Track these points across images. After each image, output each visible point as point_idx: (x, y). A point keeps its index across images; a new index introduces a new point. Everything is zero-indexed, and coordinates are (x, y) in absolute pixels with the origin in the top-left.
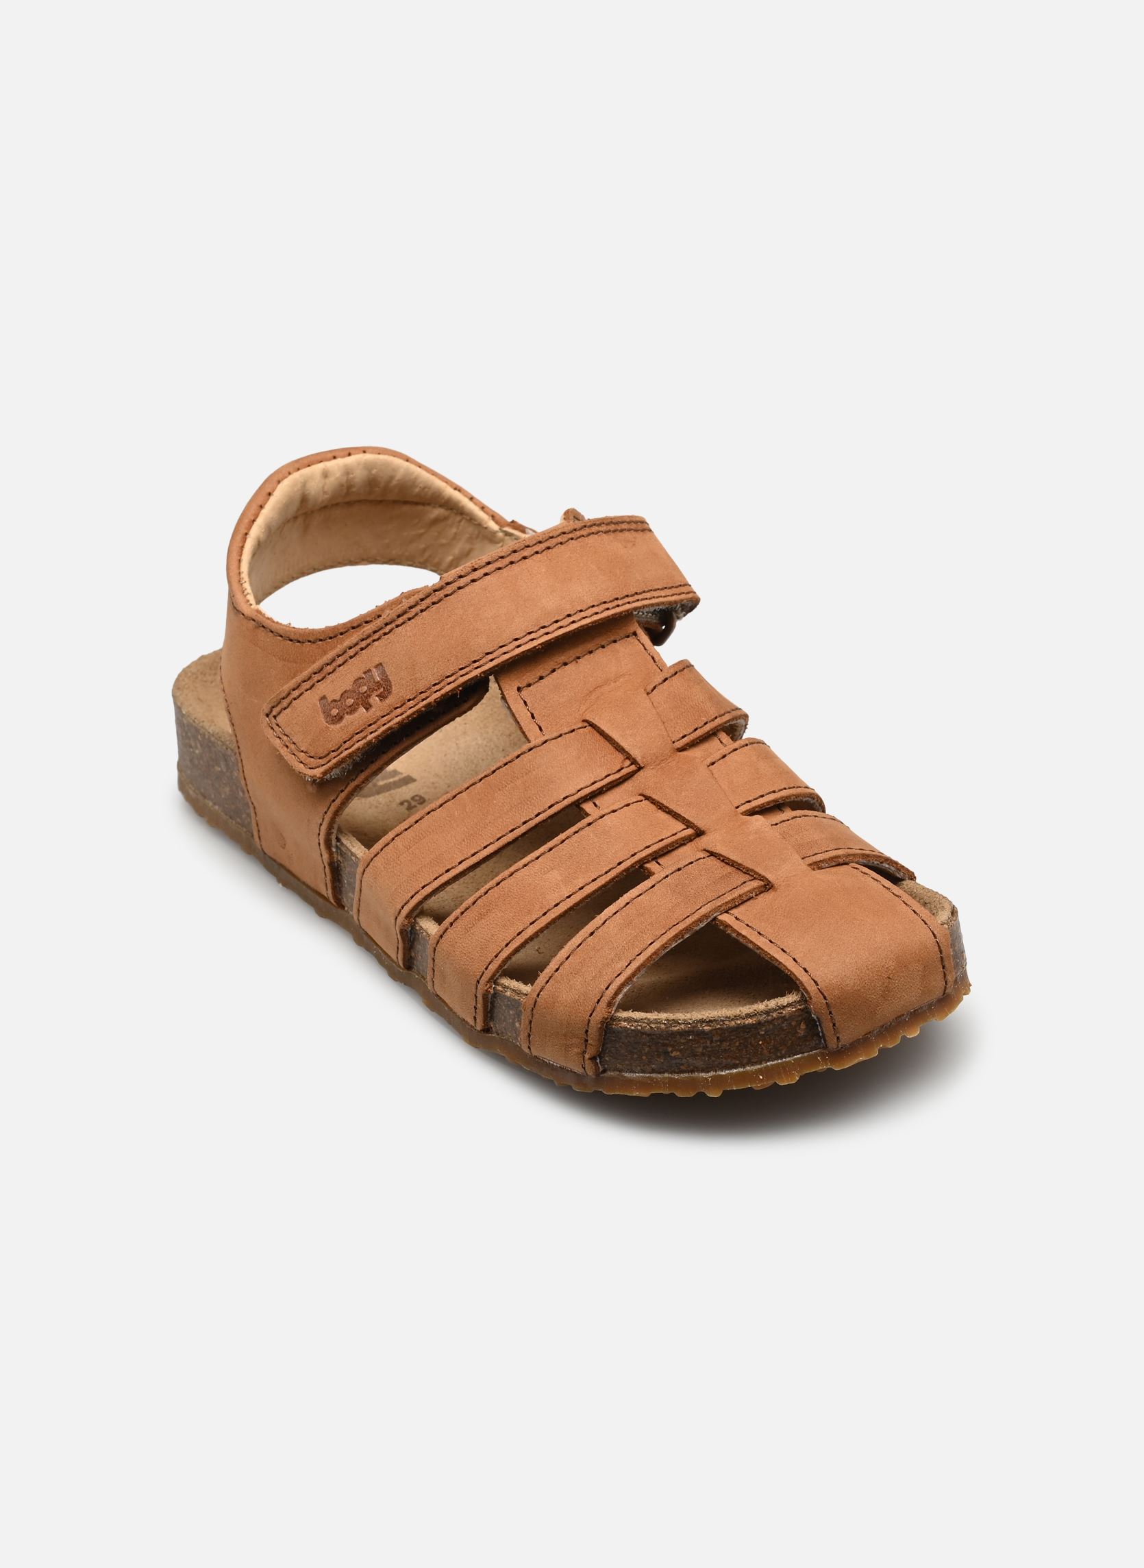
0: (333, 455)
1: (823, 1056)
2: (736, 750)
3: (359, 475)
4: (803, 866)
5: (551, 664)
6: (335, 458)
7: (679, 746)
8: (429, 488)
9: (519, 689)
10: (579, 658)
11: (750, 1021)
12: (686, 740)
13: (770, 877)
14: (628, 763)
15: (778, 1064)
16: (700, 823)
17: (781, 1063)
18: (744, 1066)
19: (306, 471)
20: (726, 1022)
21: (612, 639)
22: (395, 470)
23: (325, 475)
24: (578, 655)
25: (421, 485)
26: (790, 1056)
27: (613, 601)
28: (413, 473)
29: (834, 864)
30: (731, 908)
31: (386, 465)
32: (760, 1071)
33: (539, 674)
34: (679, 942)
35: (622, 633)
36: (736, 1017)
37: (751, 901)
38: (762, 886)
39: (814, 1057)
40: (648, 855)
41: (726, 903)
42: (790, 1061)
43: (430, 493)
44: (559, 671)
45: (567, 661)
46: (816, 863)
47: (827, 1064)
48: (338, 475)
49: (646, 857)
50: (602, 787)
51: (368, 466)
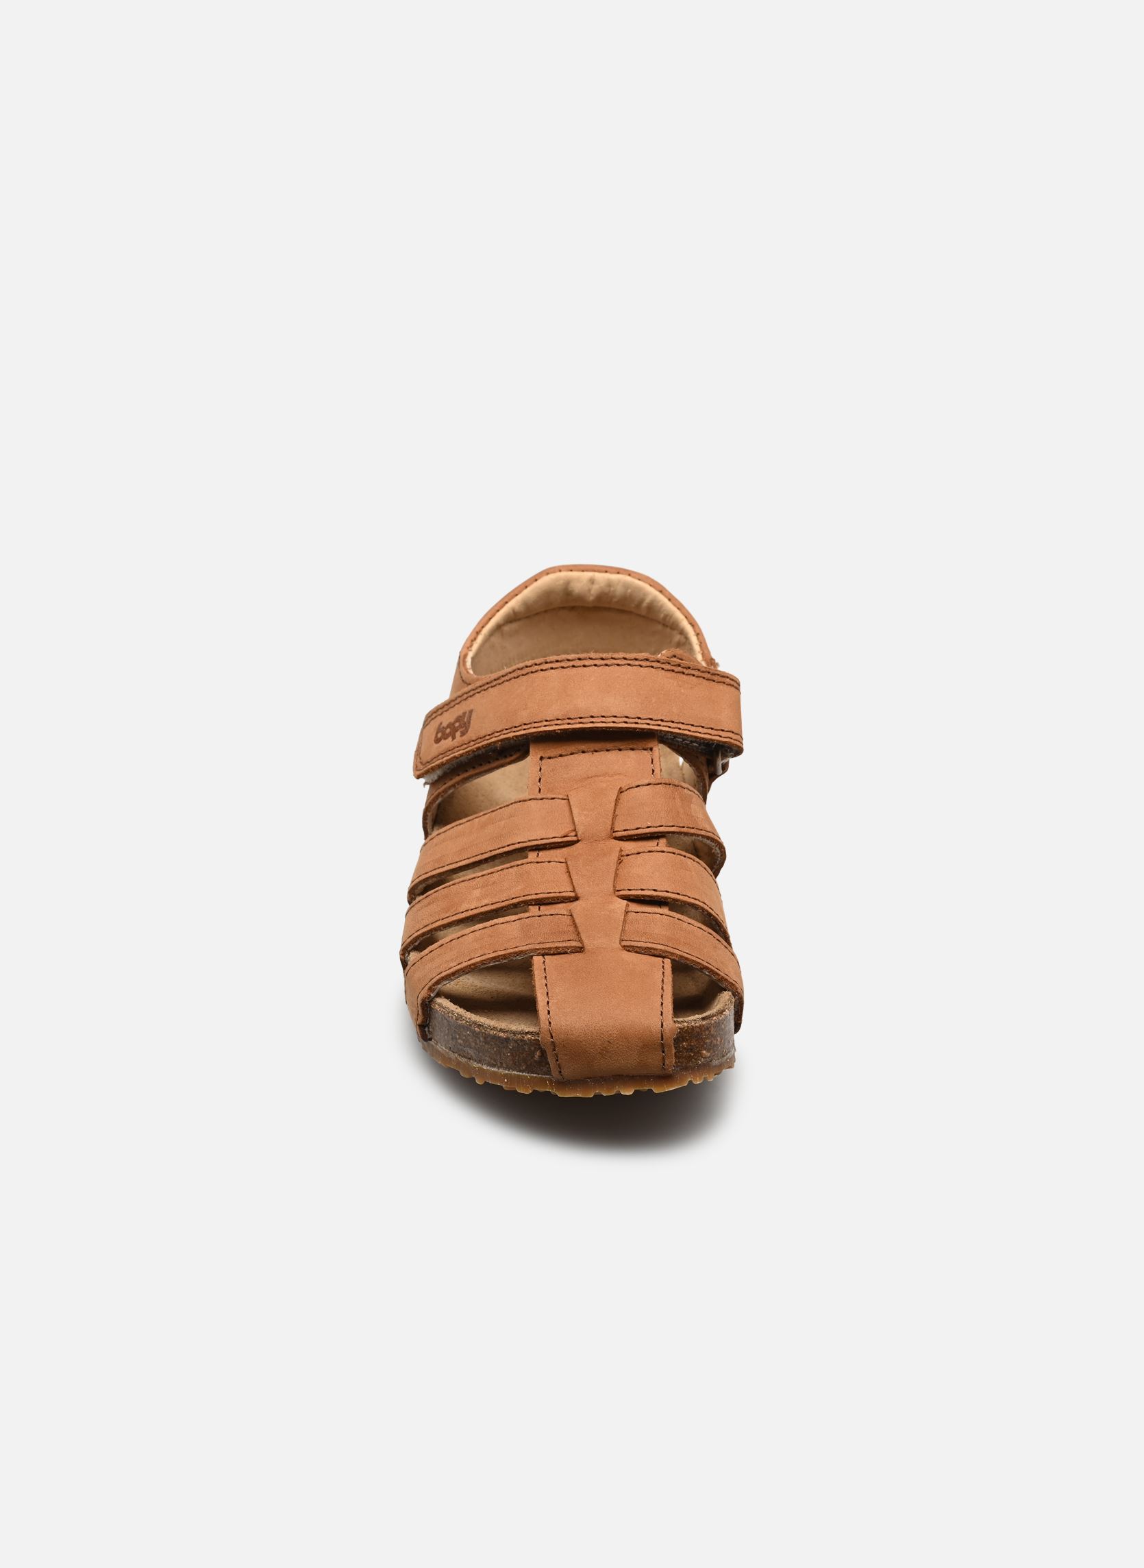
0: (606, 570)
1: (551, 1081)
2: (663, 852)
3: (619, 590)
4: (617, 945)
5: (572, 748)
6: (606, 572)
7: (617, 836)
8: (671, 617)
9: (541, 758)
10: (596, 751)
11: (502, 1034)
12: (625, 833)
13: (586, 942)
14: (573, 834)
15: (519, 1075)
16: (579, 891)
17: (521, 1076)
18: (498, 1068)
19: (575, 574)
20: (488, 1030)
21: (631, 747)
22: (645, 594)
23: (592, 581)
24: (597, 749)
25: (665, 612)
26: (528, 1073)
27: (635, 718)
28: (660, 601)
29: (648, 953)
30: (547, 954)
31: (640, 589)
32: (506, 1076)
33: (560, 753)
34: (497, 963)
35: (641, 745)
36: (494, 1028)
37: (566, 955)
38: (579, 947)
39: (545, 1080)
40: (532, 900)
41: (543, 948)
42: (527, 1077)
43: (671, 621)
44: (576, 755)
45: (586, 750)
46: (633, 946)
47: (552, 1089)
48: (602, 585)
49: (530, 900)
50: (547, 844)
51: (627, 586)
